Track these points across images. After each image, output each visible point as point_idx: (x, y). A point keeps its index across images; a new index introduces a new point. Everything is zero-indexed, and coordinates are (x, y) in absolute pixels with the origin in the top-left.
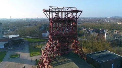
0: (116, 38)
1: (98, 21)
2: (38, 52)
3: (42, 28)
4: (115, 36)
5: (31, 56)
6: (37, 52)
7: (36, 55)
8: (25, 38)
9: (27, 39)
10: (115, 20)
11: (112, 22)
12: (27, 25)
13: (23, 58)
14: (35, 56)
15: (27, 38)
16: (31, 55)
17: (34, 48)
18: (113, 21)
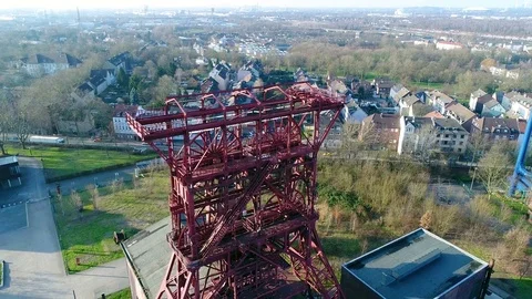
0: (442, 138)
1: (358, 33)
2: (103, 243)
3: (110, 79)
4: (442, 129)
5: (70, 271)
6: (98, 240)
7: (93, 259)
8: (25, 144)
9: (39, 153)
10: (426, 27)
11: (416, 37)
12: (25, 60)
13: (29, 289)
14: (89, 266)
15: (34, 144)
16: (72, 264)
17: (82, 210)
18: (419, 32)
